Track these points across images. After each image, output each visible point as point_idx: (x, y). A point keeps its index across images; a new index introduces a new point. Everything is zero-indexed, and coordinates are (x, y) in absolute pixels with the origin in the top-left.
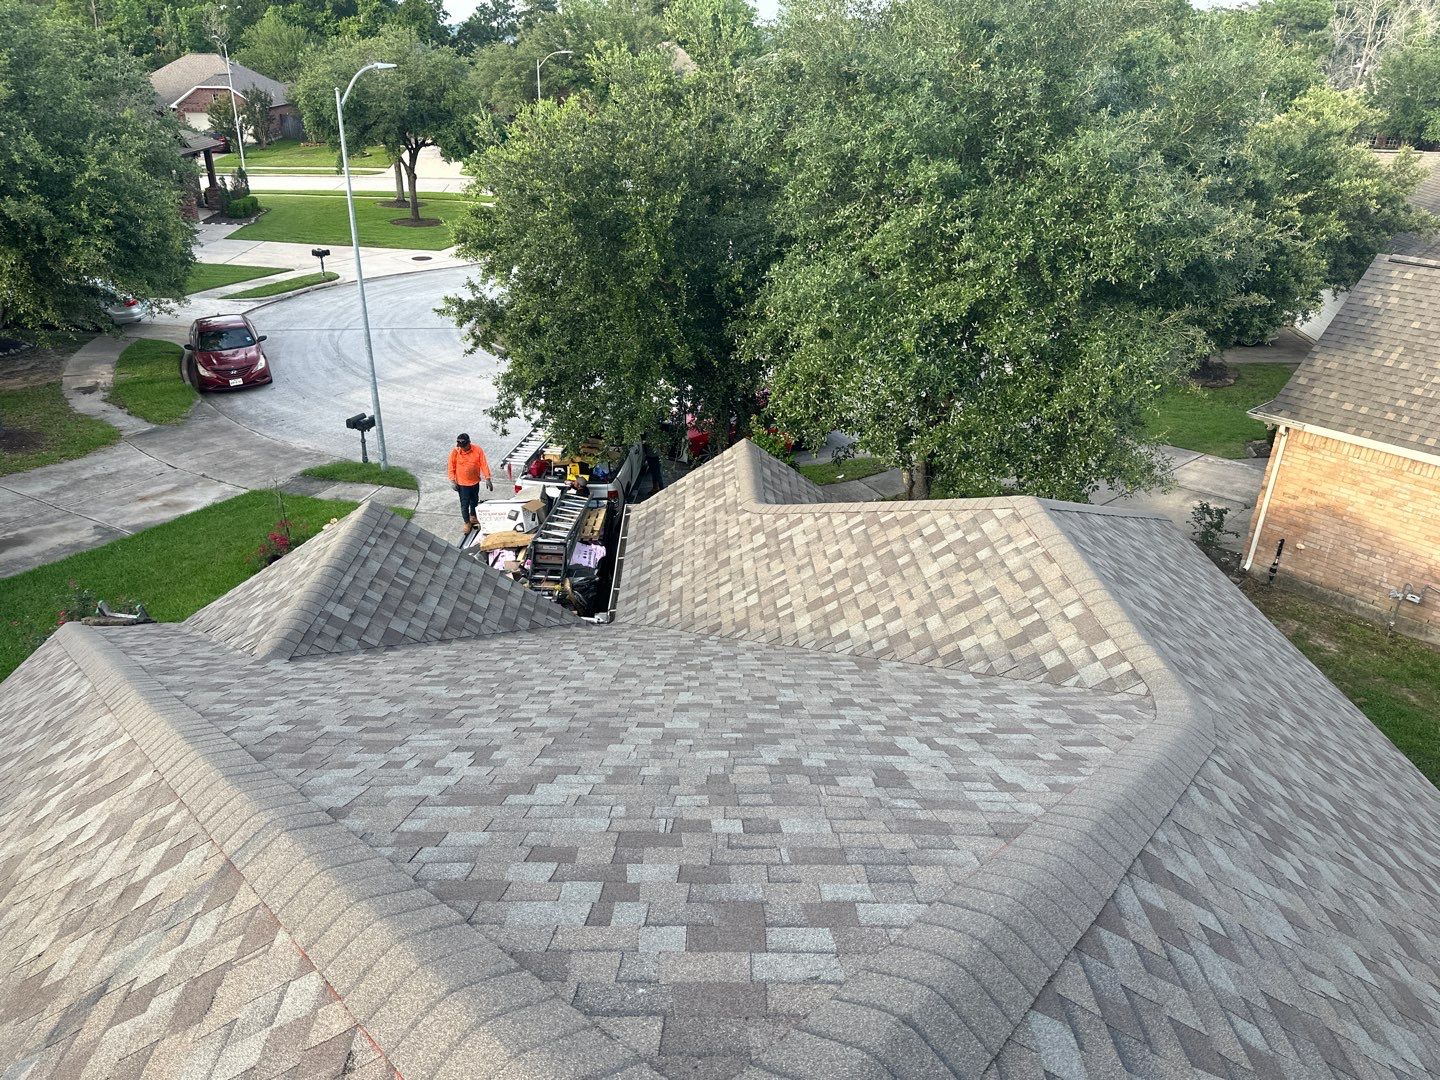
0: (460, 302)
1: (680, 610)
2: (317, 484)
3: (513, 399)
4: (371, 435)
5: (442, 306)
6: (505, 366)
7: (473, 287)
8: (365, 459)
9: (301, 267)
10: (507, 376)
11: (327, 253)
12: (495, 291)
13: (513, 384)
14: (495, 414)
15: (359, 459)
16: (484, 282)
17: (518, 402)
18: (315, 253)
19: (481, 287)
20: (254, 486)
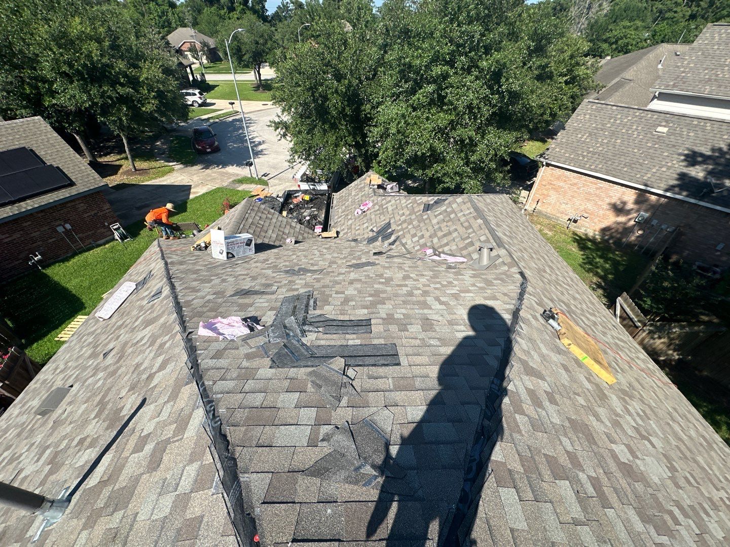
0: (275, 123)
1: (351, 232)
2: (237, 185)
3: (294, 157)
4: (252, 168)
5: (269, 124)
6: (291, 145)
7: (279, 116)
8: (252, 176)
9: (226, 109)
10: (292, 148)
11: (234, 103)
12: (286, 118)
13: (294, 151)
14: (289, 162)
15: (250, 176)
16: (283, 114)
17: (296, 157)
18: (230, 103)
19: (281, 116)
20: (217, 186)
